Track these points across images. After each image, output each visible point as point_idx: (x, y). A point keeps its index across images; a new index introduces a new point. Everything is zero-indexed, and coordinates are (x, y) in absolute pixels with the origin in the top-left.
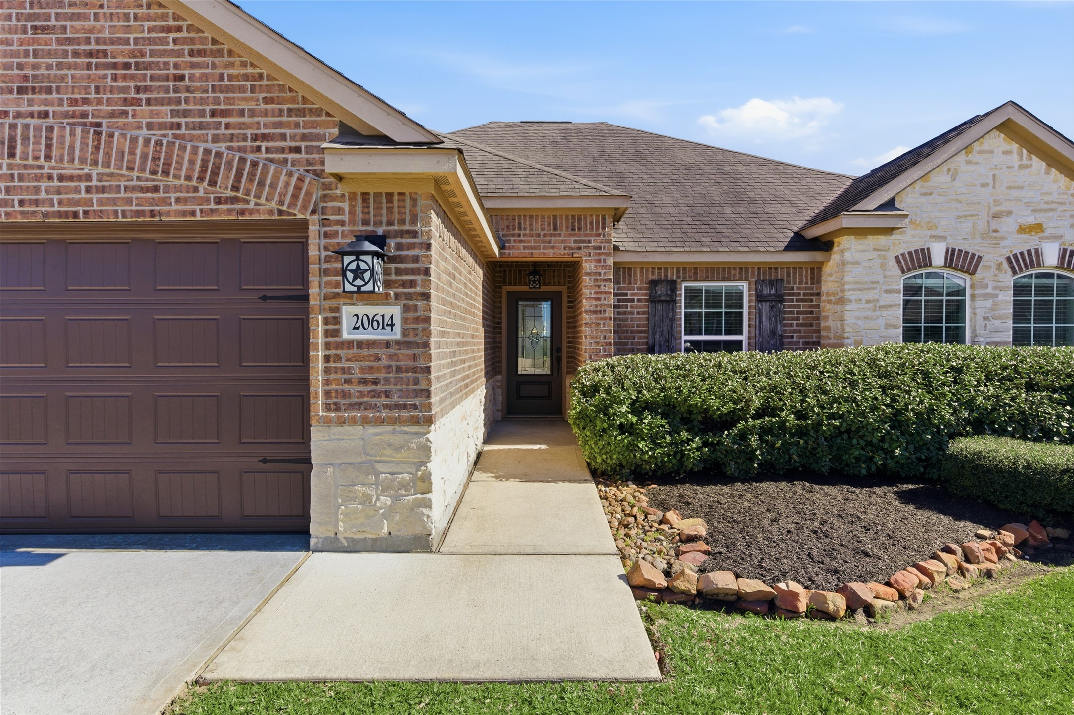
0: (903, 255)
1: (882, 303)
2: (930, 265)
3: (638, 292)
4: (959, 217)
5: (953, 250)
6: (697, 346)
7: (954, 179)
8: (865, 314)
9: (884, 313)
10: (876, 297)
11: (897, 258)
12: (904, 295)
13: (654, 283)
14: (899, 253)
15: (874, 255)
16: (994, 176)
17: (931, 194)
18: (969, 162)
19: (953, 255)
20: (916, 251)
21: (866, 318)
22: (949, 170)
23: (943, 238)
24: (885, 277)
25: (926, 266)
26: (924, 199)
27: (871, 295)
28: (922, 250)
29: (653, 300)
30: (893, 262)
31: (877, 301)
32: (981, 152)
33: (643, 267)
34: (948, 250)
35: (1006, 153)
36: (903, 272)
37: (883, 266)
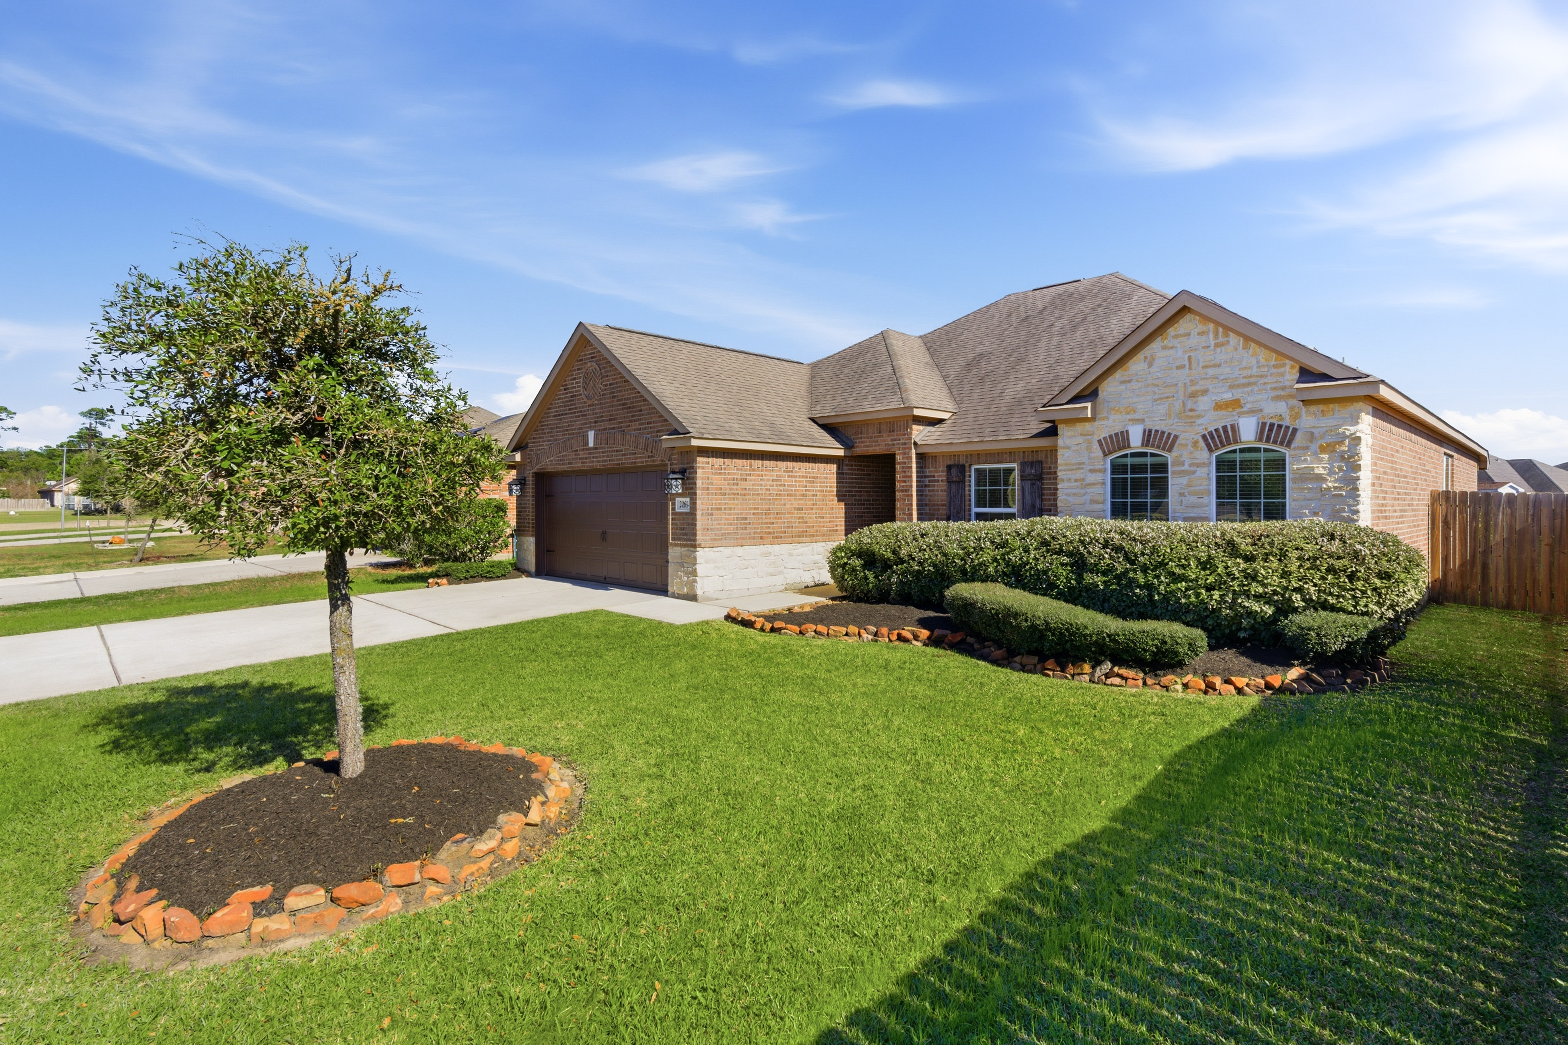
0: (1105, 438)
1: (1088, 481)
2: (1129, 447)
3: (940, 474)
4: (1156, 400)
5: (1150, 431)
6: (980, 517)
7: (1150, 365)
8: (1074, 491)
9: (1089, 490)
10: (1082, 476)
11: (1099, 441)
12: (1113, 473)
13: (949, 467)
14: (1101, 437)
15: (1080, 440)
16: (1189, 357)
17: (1130, 381)
18: (1164, 348)
19: (1149, 435)
20: (1116, 434)
21: (1075, 494)
22: (1146, 358)
23: (1142, 421)
24: (1090, 458)
25: (1124, 448)
26: (1123, 387)
27: (1079, 475)
28: (1122, 432)
29: (950, 482)
30: (1096, 446)
31: (1083, 479)
32: (1176, 336)
33: (944, 455)
34: (1145, 431)
35: (1201, 334)
36: (1107, 454)
37: (1089, 448)
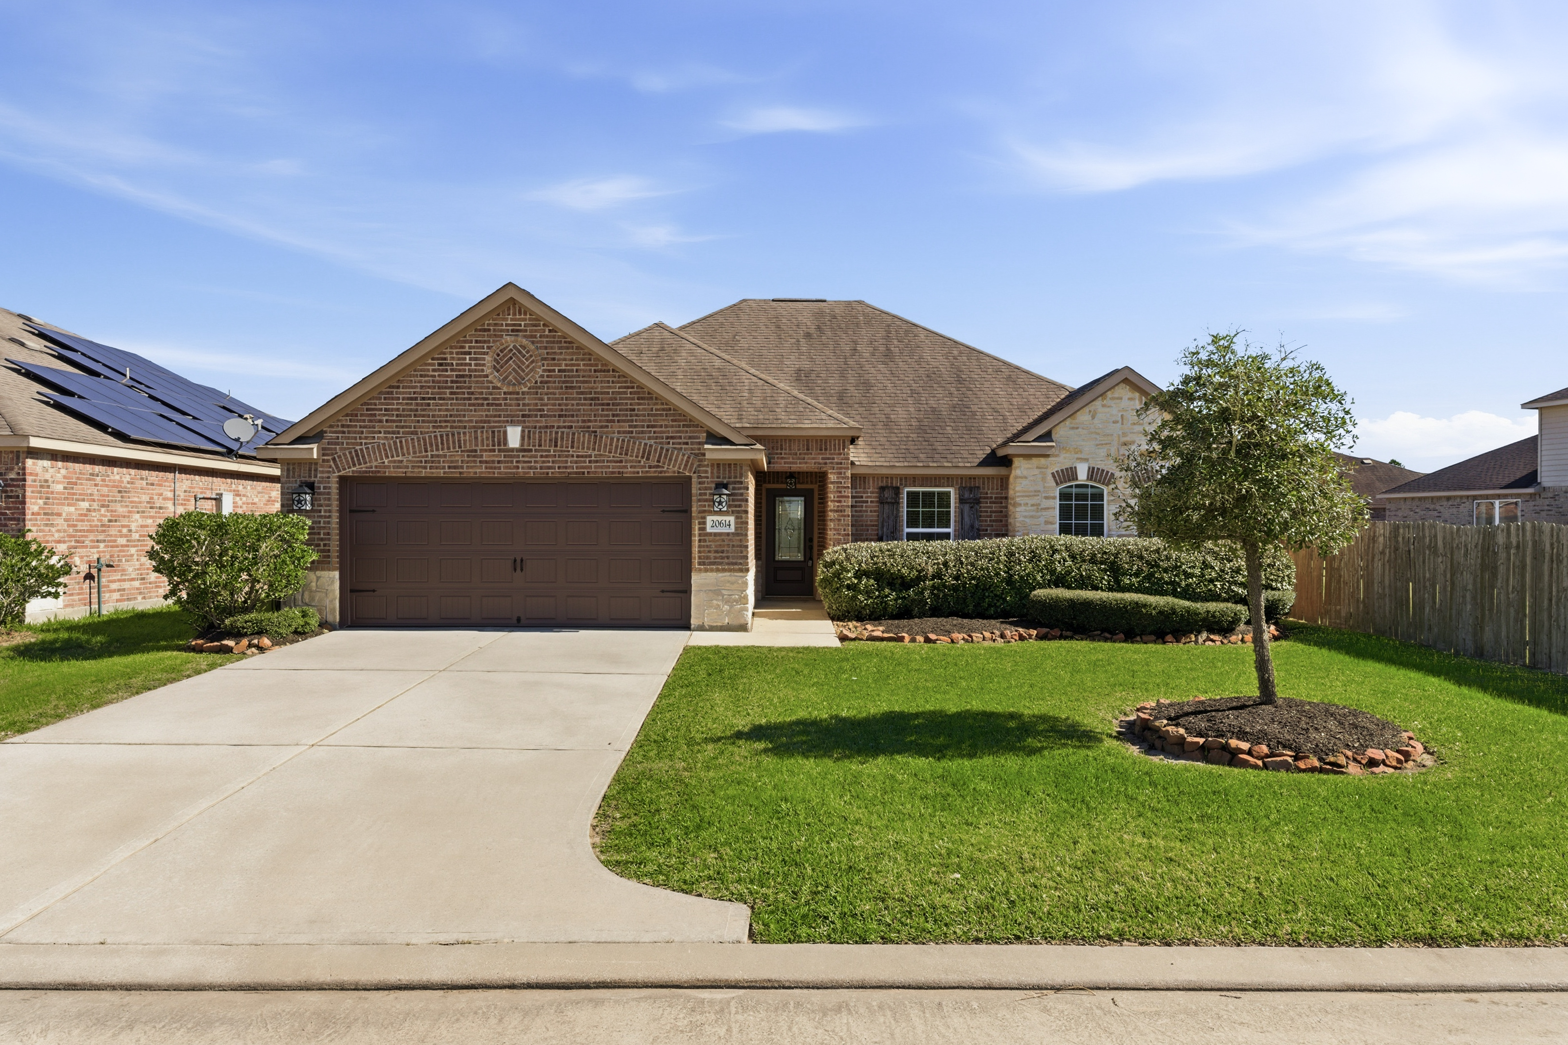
0: (1057, 472)
1: (1043, 506)
2: (1077, 479)
3: (870, 495)
4: (1097, 445)
5: (1093, 468)
6: (912, 537)
7: (1093, 417)
8: (1031, 514)
9: (1044, 513)
10: (1038, 502)
11: (1053, 474)
12: (1060, 500)
13: (882, 489)
14: (1054, 471)
15: (1037, 472)
16: (1122, 416)
17: (1077, 428)
18: (1103, 406)
19: (1093, 472)
20: (1067, 469)
21: (1032, 517)
22: (1090, 411)
23: (1086, 460)
24: (1044, 487)
25: (1073, 480)
26: (1072, 432)
27: (1035, 500)
28: (1071, 468)
29: (882, 502)
30: (1050, 477)
31: (1039, 505)
32: (1113, 399)
33: (874, 477)
34: (1089, 468)
35: (1130, 399)
36: (1057, 484)
37: (1044, 479)
